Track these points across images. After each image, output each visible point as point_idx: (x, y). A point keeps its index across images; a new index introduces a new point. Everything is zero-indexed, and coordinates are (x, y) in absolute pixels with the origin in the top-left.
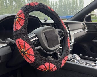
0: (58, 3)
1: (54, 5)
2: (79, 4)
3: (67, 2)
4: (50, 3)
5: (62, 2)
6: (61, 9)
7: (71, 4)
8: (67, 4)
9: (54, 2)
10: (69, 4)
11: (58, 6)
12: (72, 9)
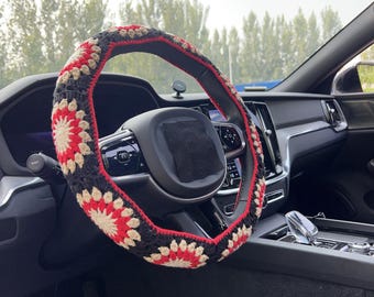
0: (241, 35)
1: (227, 43)
2: (325, 34)
3: (275, 28)
4: (211, 37)
5: (258, 30)
6: (254, 56)
7: (291, 34)
8: (274, 34)
9: (225, 31)
10: (284, 37)
11: (241, 45)
12: (296, 53)
